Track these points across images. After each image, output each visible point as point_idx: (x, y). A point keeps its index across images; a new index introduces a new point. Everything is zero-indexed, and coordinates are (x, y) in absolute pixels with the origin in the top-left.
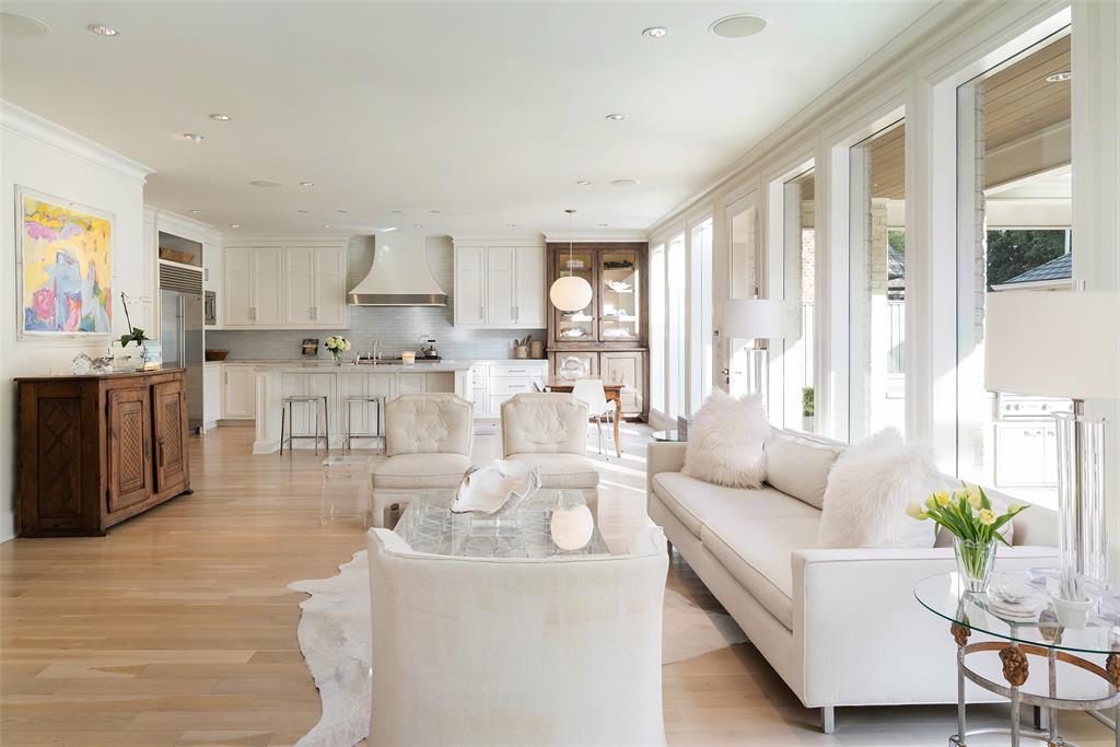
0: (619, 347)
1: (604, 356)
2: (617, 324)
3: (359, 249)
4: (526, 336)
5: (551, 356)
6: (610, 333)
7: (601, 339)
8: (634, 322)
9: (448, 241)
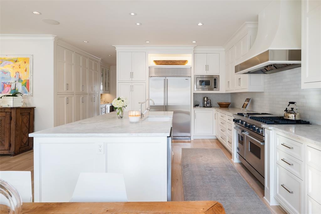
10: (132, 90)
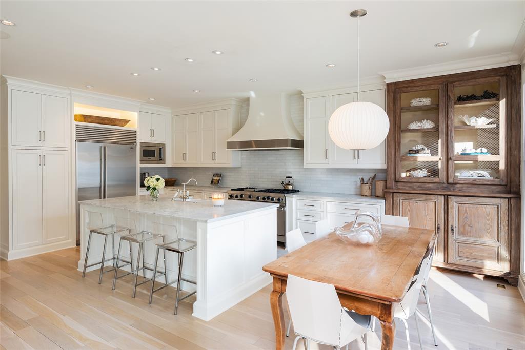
0: (474, 191)
1: (453, 200)
4: (372, 175)
5: (390, 196)
8: (497, 163)
9: (300, 95)
10: (42, 164)
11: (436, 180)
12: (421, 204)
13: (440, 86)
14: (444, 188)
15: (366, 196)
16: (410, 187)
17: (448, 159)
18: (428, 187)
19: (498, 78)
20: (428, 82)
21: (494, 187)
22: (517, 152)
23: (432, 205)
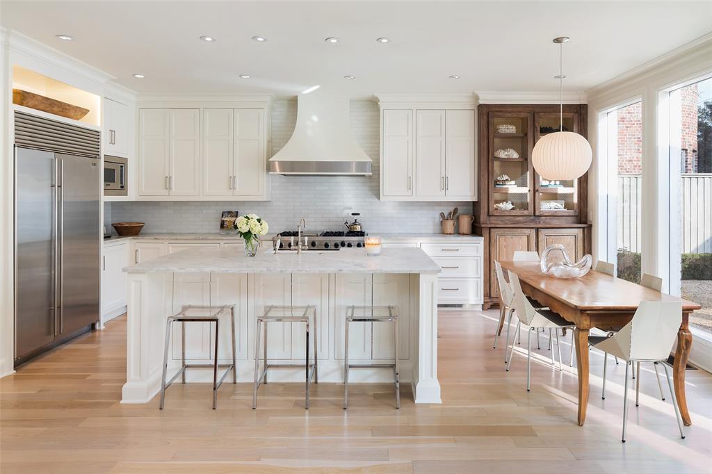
0: (555, 222)
1: (543, 233)
2: (554, 197)
3: (281, 112)
4: (451, 209)
5: (485, 232)
6: (547, 206)
7: (537, 213)
8: (572, 195)
9: (374, 104)
11: (526, 212)
12: (516, 239)
13: (529, 115)
14: (532, 221)
15: (450, 234)
16: (502, 221)
17: (535, 191)
18: (519, 221)
19: (572, 114)
20: (516, 109)
21: (569, 218)
22: (585, 184)
23: (525, 239)
